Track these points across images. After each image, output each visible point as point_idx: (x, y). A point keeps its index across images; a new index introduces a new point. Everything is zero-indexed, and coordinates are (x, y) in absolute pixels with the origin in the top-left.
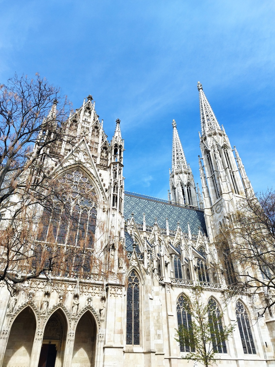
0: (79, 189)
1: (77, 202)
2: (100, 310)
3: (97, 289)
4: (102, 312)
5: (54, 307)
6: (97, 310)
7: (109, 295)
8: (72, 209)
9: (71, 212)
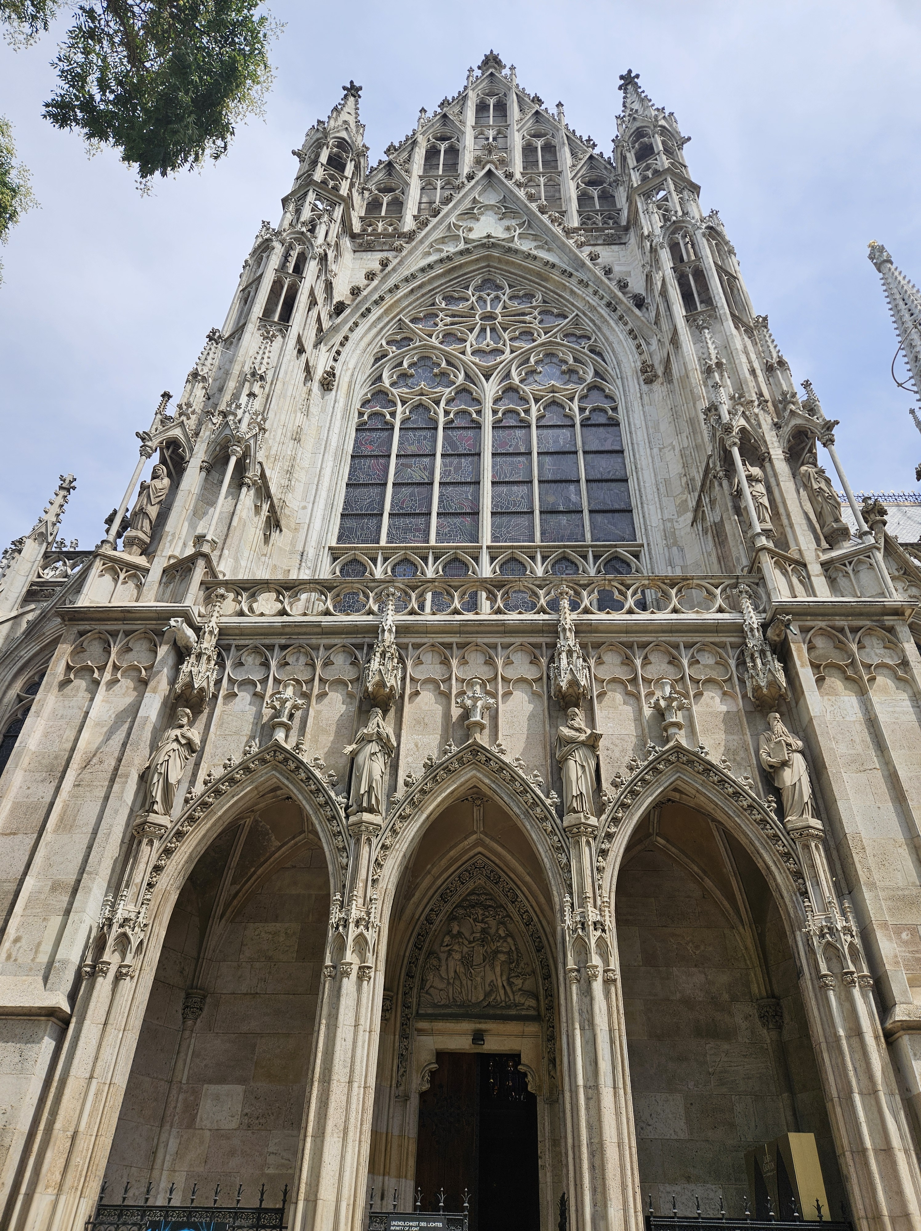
0: (506, 336)
1: (508, 375)
2: (771, 773)
5: (434, 773)
6: (741, 775)
7: (805, 676)
8: (488, 405)
9: (488, 419)
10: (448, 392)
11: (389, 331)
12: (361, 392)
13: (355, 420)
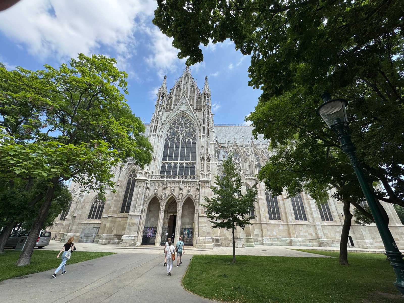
0: (184, 128)
1: (184, 135)
2: (196, 196)
3: (194, 184)
4: (197, 197)
5: (169, 196)
6: (194, 196)
7: (201, 187)
8: (181, 140)
9: (181, 142)
10: (176, 137)
11: (169, 126)
12: (166, 137)
13: (165, 142)
